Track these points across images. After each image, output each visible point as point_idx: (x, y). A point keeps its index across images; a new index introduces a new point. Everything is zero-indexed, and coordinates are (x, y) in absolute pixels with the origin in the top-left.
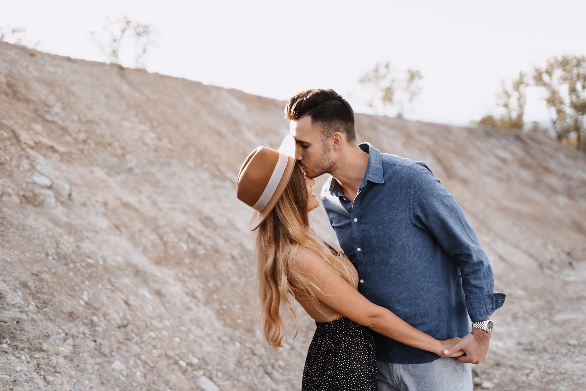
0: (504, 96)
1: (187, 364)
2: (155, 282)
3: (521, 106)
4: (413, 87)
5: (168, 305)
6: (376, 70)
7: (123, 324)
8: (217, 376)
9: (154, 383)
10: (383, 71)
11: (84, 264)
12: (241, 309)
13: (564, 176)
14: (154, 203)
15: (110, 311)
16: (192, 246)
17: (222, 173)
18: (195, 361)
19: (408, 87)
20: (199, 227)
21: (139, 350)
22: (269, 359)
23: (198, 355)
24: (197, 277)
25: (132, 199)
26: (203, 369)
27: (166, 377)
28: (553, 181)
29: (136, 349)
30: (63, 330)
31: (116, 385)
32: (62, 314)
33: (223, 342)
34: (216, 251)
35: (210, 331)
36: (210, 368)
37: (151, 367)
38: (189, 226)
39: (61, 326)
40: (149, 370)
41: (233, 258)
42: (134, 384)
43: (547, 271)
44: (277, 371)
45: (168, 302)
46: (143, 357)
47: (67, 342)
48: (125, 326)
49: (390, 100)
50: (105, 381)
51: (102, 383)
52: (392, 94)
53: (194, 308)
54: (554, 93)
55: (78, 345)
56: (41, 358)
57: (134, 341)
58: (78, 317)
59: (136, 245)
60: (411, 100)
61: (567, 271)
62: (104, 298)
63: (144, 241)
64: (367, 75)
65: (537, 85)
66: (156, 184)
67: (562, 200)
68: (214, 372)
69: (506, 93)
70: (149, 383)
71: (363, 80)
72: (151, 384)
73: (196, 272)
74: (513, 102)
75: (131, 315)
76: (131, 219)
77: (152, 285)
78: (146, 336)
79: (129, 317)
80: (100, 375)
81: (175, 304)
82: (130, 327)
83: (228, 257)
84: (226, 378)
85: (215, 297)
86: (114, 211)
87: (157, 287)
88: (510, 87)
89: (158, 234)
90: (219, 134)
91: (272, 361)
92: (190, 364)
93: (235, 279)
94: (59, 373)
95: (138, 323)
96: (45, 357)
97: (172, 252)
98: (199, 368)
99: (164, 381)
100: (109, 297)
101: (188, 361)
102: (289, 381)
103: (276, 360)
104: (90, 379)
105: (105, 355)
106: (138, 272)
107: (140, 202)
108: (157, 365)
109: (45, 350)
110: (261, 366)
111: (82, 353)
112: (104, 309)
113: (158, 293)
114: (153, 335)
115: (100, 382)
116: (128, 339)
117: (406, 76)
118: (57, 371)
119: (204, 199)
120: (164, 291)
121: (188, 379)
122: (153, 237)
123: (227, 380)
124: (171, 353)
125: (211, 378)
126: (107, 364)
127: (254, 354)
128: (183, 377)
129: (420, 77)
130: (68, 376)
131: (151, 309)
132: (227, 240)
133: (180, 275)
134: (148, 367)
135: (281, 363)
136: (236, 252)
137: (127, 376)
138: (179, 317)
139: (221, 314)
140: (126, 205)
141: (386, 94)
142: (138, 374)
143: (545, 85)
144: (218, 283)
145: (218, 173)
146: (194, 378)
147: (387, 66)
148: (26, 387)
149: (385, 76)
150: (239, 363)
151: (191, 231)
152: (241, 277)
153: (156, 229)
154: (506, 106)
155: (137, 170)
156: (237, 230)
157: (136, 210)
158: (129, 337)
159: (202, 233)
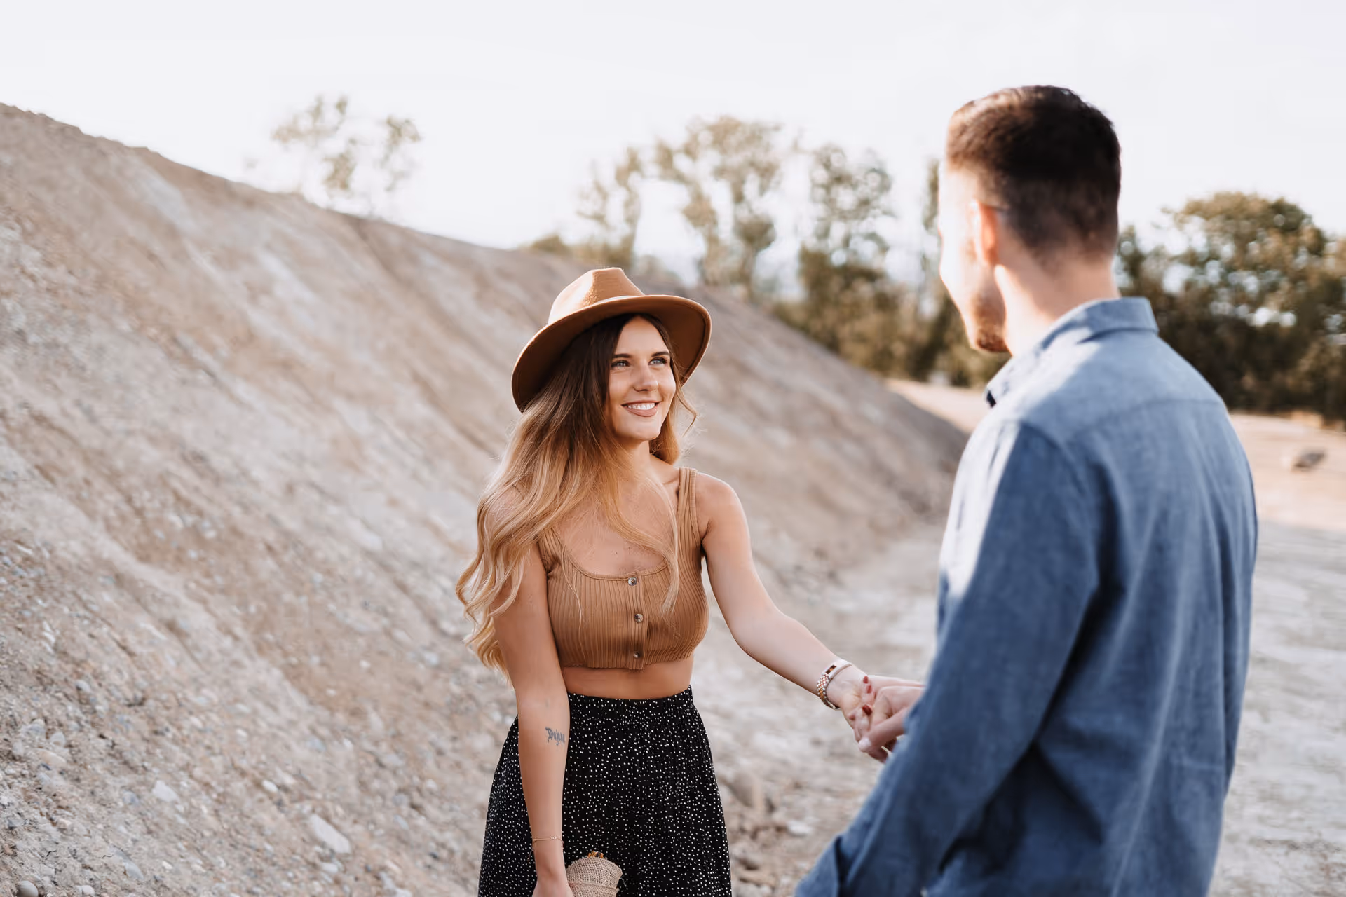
0: (595, 195)
1: (279, 787)
2: (160, 602)
3: (632, 220)
4: (397, 162)
5: (198, 656)
6: (317, 112)
7: (135, 698)
8: (336, 814)
9: (238, 832)
10: (331, 115)
11: (19, 559)
12: (323, 664)
13: (778, 387)
14: (92, 418)
15: (105, 668)
16: (190, 519)
17: (186, 351)
18: (289, 781)
19: (387, 158)
20: (187, 474)
21: (186, 757)
22: (410, 777)
23: (290, 768)
24: (223, 591)
25: (48, 406)
26: (309, 798)
27: (254, 817)
28: (760, 395)
29: (180, 756)
30: (38, 710)
31: (176, 835)
32: (24, 674)
33: (322, 739)
34: (235, 531)
35: (293, 716)
36: (319, 796)
37: (219, 795)
38: (169, 473)
39: (33, 703)
40: (218, 801)
41: (270, 548)
42: (207, 834)
43: (796, 589)
44: (430, 802)
45: (197, 648)
46: (198, 772)
47: (54, 738)
48: (141, 703)
49: (345, 186)
50: (153, 828)
51: (150, 832)
52: (350, 171)
53: (246, 661)
54: (699, 198)
55: (77, 746)
56: (18, 774)
57: (169, 735)
58: (52, 682)
59: (91, 515)
60: (390, 189)
61: (831, 590)
62: (82, 636)
63: (101, 506)
64: (295, 121)
65: (663, 177)
66: (77, 371)
67: (782, 438)
68: (329, 805)
69: (599, 188)
70: (229, 830)
71: (287, 134)
72: (233, 833)
73: (219, 580)
74: (615, 212)
75: (143, 677)
76: (60, 453)
77: (154, 608)
78: (186, 724)
79: (143, 683)
80: (140, 813)
81: (210, 654)
82: (150, 703)
83: (261, 547)
84: (353, 817)
85: (269, 636)
86: (23, 431)
87: (167, 614)
88: (608, 177)
89: (119, 490)
90: (151, 256)
91: (416, 780)
92: (283, 788)
93: (288, 597)
94: (67, 808)
95: (164, 697)
96: (25, 772)
97: (159, 534)
98: (302, 798)
99: (253, 826)
100: (91, 636)
101: (279, 782)
102: (455, 823)
103: (422, 778)
104: (127, 823)
105: (133, 769)
106: (120, 580)
107: (65, 413)
108: (229, 789)
109: (20, 757)
110: (401, 791)
111: (91, 764)
112: (92, 663)
113: (171, 627)
114: (196, 721)
115: (145, 830)
116: (156, 733)
117: (384, 133)
118: (61, 804)
119: (176, 410)
120: (182, 623)
121: (291, 821)
122: (113, 497)
123: (355, 822)
124: (244, 764)
125: (327, 819)
126: (143, 788)
127: (381, 765)
128: (282, 816)
129: (415, 138)
130: (85, 817)
131: (172, 663)
132: (246, 508)
133: (193, 586)
134: (215, 796)
135: (431, 784)
136: (271, 536)
137: (187, 815)
138: (227, 683)
139: (294, 674)
140: (40, 419)
141: (336, 171)
142: (205, 810)
143: (680, 178)
144: (264, 605)
145: (178, 351)
146: (301, 818)
147: (341, 106)
148: (32, 840)
149: (336, 129)
150: (363, 785)
151: (176, 484)
152: (298, 594)
153: (113, 477)
154: (599, 218)
155: (33, 338)
156: (255, 483)
157: (62, 432)
158: (159, 729)
159: (197, 490)
